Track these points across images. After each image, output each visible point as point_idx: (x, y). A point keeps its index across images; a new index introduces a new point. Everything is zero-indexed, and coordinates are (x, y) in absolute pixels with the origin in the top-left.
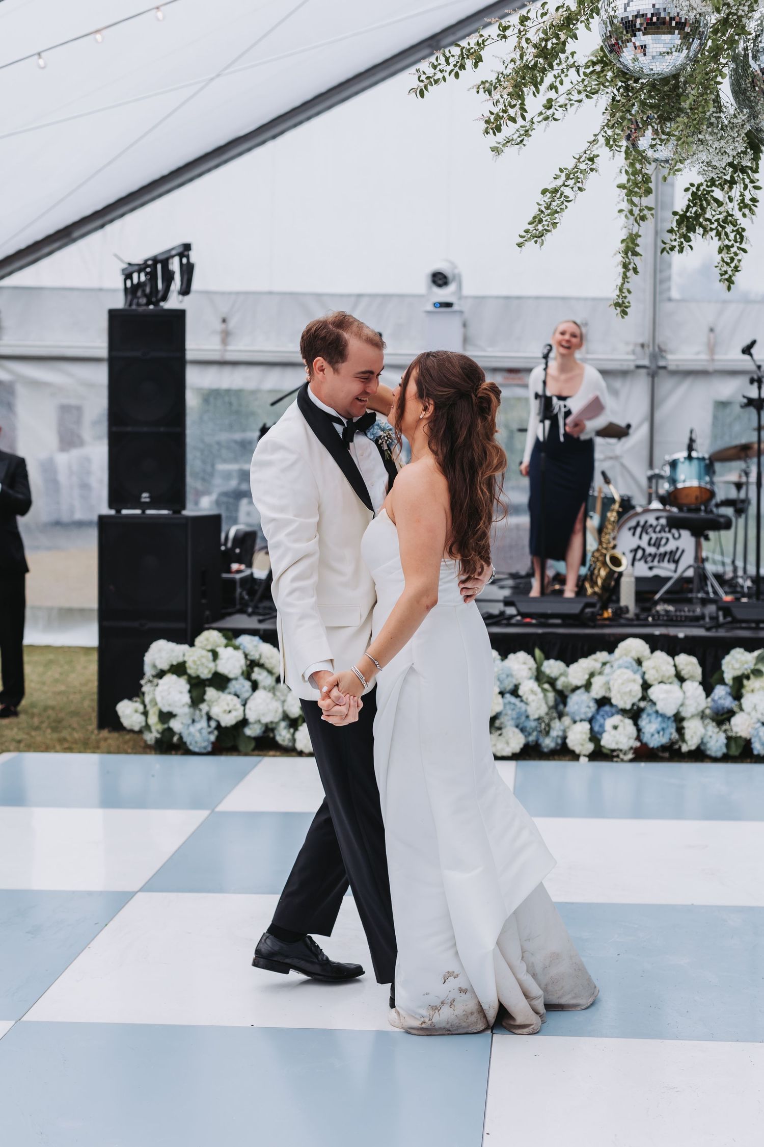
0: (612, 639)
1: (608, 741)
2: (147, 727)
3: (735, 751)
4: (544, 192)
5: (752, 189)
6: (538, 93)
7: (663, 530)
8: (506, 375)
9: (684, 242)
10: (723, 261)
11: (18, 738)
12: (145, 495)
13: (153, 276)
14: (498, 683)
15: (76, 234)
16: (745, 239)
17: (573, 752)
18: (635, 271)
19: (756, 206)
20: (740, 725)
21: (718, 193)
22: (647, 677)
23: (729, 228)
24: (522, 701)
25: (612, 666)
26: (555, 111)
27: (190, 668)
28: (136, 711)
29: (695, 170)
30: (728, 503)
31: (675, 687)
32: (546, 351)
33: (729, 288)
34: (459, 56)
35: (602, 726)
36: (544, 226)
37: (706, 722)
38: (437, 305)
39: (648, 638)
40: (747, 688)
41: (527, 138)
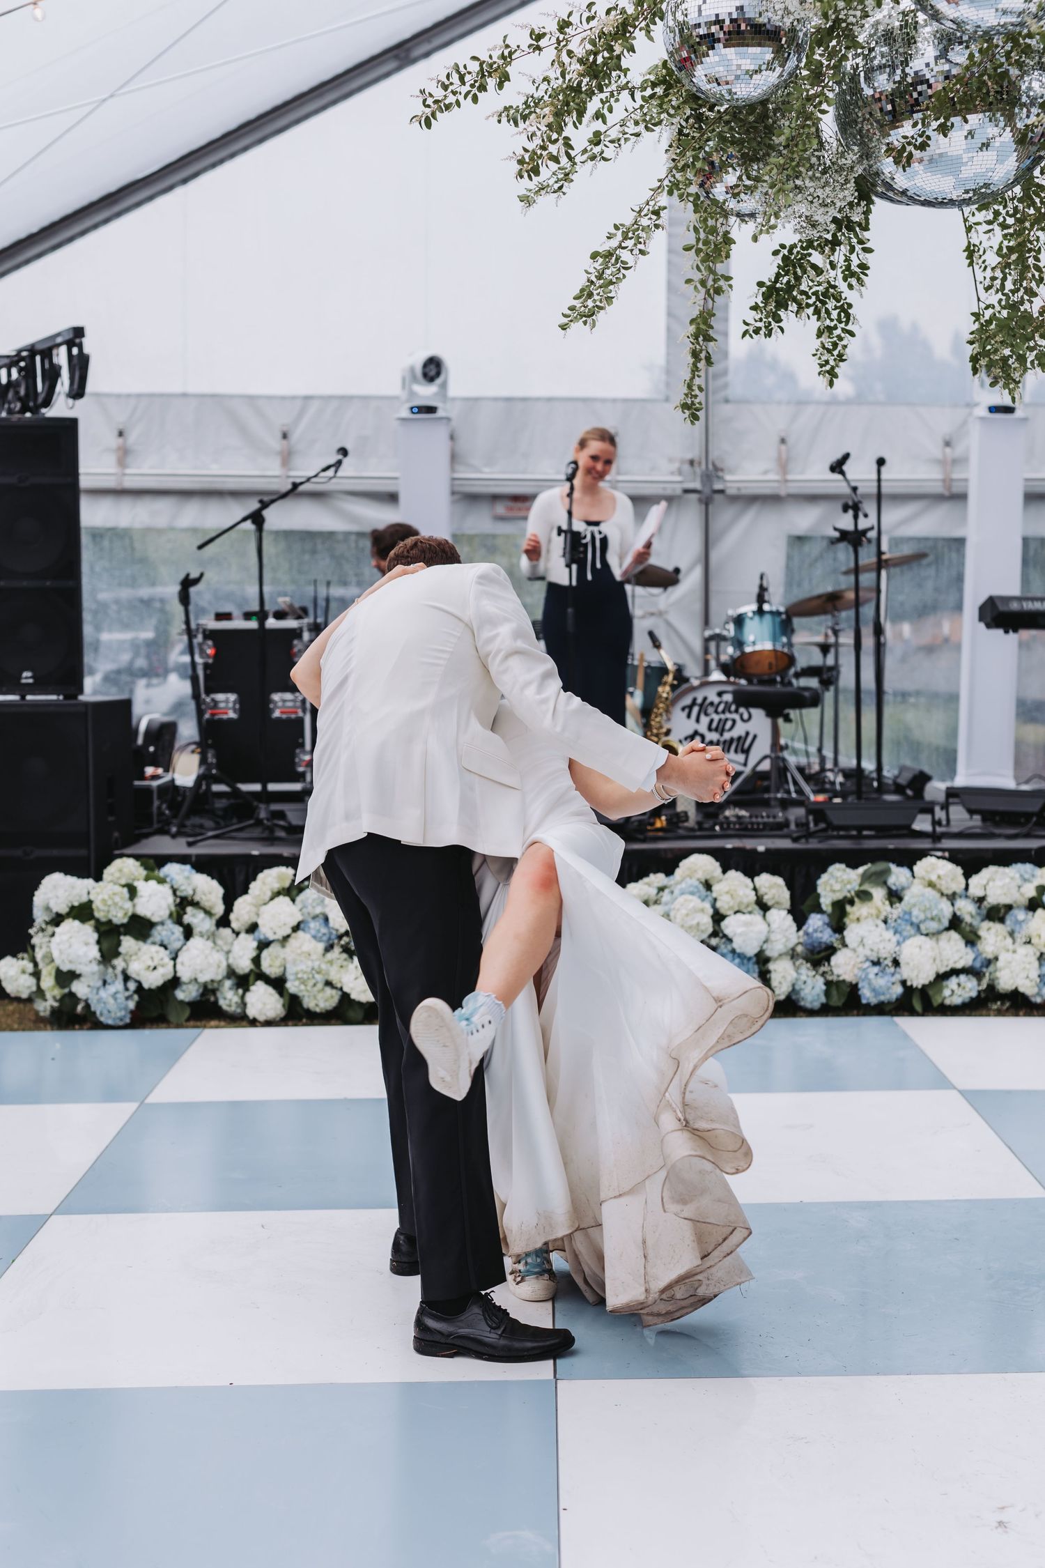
0: (670, 855)
2: (40, 992)
3: (836, 1001)
4: (594, 256)
5: (860, 252)
6: (580, 124)
7: (727, 708)
8: (511, 504)
9: (773, 323)
10: (824, 347)
12: (26, 674)
13: (29, 373)
16: (851, 318)
18: (709, 360)
19: (866, 275)
20: (844, 966)
21: (816, 258)
22: (718, 905)
25: (672, 892)
26: (604, 148)
27: (99, 910)
28: (24, 972)
29: (790, 227)
30: (810, 671)
31: (757, 917)
32: (570, 471)
34: (478, 73)
36: (595, 301)
37: (798, 963)
38: (416, 410)
39: (716, 853)
40: (851, 916)
41: (566, 184)
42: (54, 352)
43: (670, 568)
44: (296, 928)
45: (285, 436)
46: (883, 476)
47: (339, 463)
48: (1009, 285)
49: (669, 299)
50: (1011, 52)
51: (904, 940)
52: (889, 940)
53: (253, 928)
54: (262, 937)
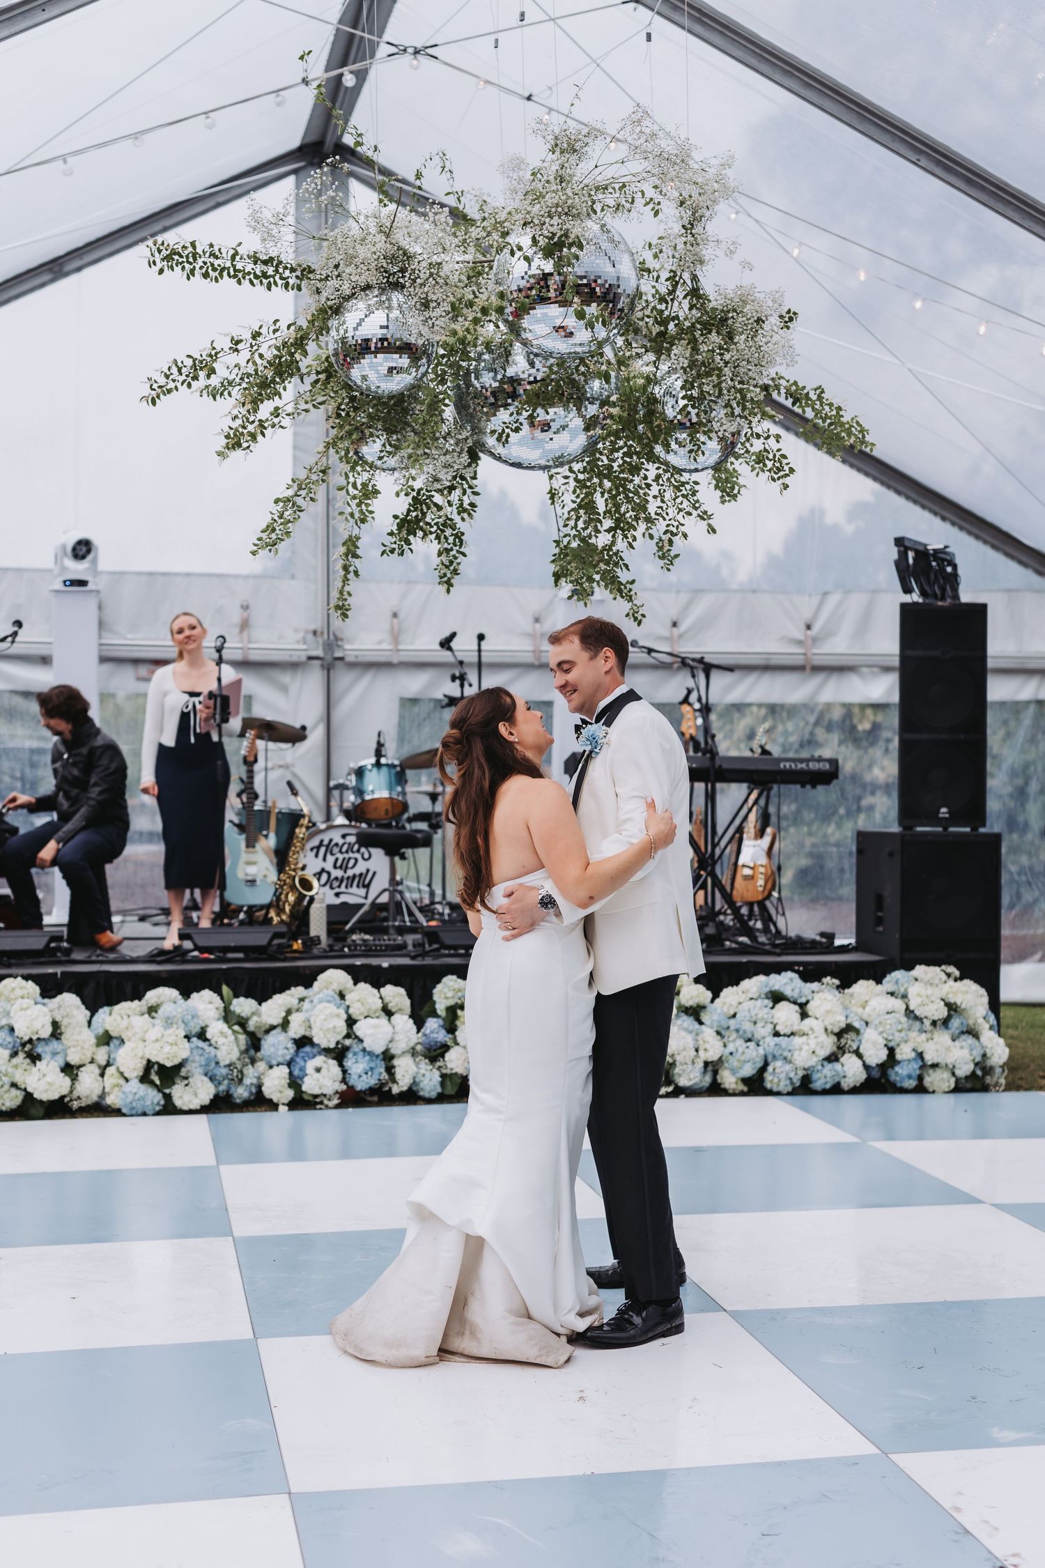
0: (308, 972)
1: (310, 1085)
3: (451, 1090)
4: (277, 501)
5: (470, 494)
7: (350, 849)
9: (405, 545)
10: (443, 564)
14: (183, 1026)
16: (464, 543)
17: (270, 1101)
18: (356, 573)
19: (475, 511)
20: (456, 1061)
21: (438, 499)
22: (351, 1011)
23: (448, 532)
24: (210, 1045)
25: (312, 1002)
26: (282, 419)
30: (422, 817)
31: (383, 1020)
33: (448, 591)
34: (192, 367)
35: (303, 1069)
36: (277, 535)
37: (417, 1060)
38: (68, 583)
39: (348, 969)
41: (252, 444)
43: (298, 726)
46: (483, 649)
47: (15, 634)
50: (578, 366)
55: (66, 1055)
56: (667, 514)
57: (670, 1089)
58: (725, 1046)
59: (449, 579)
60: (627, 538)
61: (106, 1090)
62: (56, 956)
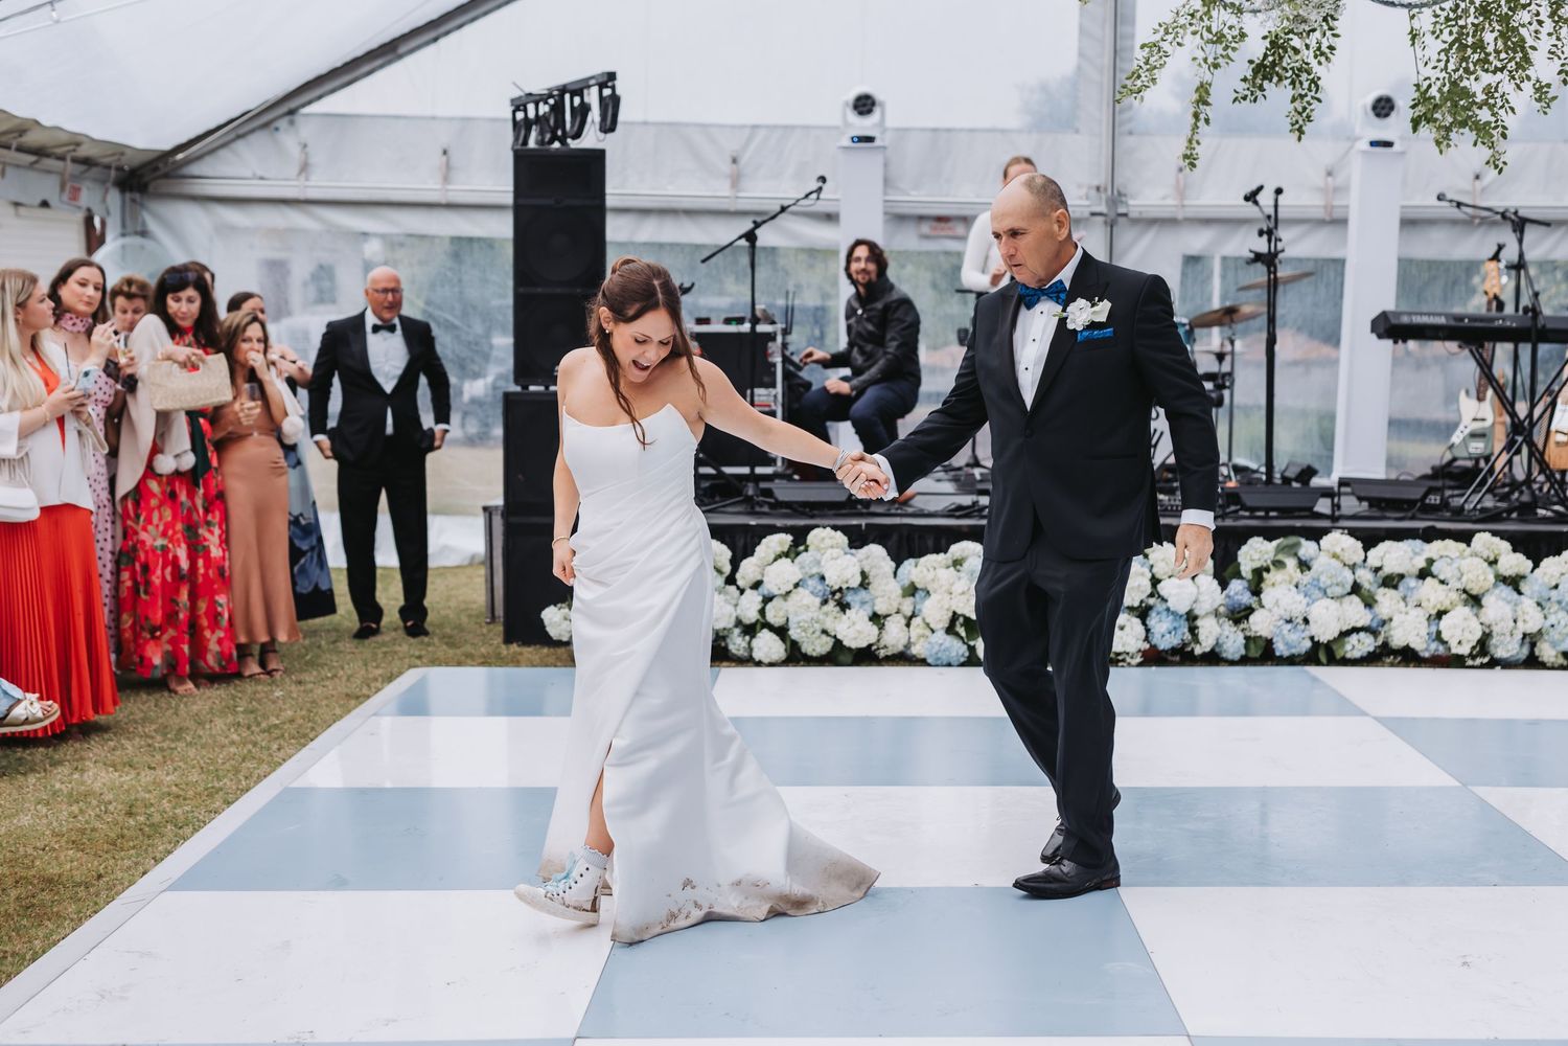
3: (1255, 653)
4: (1143, 46)
5: (1330, 36)
8: (935, 224)
9: (1258, 92)
10: (1296, 110)
11: (417, 653)
13: (558, 109)
15: (402, 49)
16: (1319, 88)
18: (1207, 121)
19: (1333, 55)
20: (1260, 624)
22: (1154, 570)
23: (1304, 76)
28: (562, 618)
30: (1210, 377)
33: (1300, 139)
37: (1221, 621)
38: (855, 140)
40: (1267, 582)
42: (585, 92)
44: (796, 585)
45: (734, 161)
46: (1280, 203)
47: (820, 189)
48: (1451, 66)
49: (1080, 41)
51: (1313, 602)
52: (1301, 602)
53: (757, 585)
54: (766, 592)
55: (874, 605)
56: (1563, 53)
57: (1486, 660)
58: (1545, 618)
59: (1301, 127)
60: (1514, 79)
61: (912, 640)
62: (856, 508)
